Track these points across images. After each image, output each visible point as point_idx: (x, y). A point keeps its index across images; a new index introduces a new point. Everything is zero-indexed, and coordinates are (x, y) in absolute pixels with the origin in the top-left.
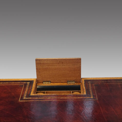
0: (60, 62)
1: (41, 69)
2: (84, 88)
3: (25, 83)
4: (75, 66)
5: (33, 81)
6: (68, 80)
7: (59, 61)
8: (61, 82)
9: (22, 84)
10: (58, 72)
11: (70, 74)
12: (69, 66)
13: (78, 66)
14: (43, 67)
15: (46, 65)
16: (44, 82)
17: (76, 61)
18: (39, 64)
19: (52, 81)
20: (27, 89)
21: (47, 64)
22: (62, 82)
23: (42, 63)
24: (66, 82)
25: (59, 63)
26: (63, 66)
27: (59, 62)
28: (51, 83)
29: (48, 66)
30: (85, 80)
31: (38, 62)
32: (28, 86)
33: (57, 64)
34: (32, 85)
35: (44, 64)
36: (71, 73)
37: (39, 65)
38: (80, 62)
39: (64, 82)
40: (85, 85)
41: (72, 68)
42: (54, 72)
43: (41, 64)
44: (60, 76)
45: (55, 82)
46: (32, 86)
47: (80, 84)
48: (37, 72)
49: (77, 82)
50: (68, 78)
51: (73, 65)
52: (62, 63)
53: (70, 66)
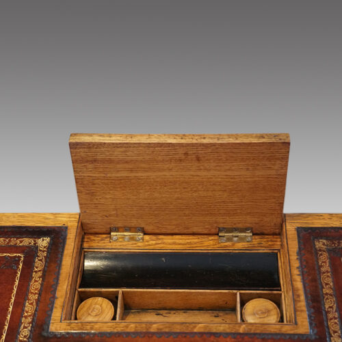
0: (186, 154)
1: (96, 181)
2: (299, 285)
3: (27, 241)
4: (259, 173)
5: (67, 228)
6: (221, 226)
7: (181, 151)
8: (190, 231)
9: (16, 249)
10: (176, 196)
11: (232, 202)
12: (228, 173)
13: (273, 172)
14: (109, 175)
15: (118, 166)
16: (115, 231)
17: (263, 153)
18: (87, 161)
19: (149, 228)
20: (35, 285)
21: (127, 162)
22: (194, 234)
23: (99, 157)
24: (213, 231)
25: (181, 160)
26: (199, 173)
27: (183, 157)
28: (147, 237)
29: (131, 171)
30: (299, 230)
31: (83, 154)
32: (39, 264)
33: (173, 165)
34: (61, 261)
35: (110, 161)
36: (235, 199)
37: (90, 166)
38: (285, 158)
39: (206, 232)
40: (301, 262)
41: (245, 182)
42: (156, 195)
43: (95, 161)
44: (187, 212)
45: (163, 231)
46: (60, 266)
47: (277, 245)
48: (78, 192)
49: (262, 234)
50: (220, 219)
51: (248, 169)
52: (198, 159)
53: (236, 173)
